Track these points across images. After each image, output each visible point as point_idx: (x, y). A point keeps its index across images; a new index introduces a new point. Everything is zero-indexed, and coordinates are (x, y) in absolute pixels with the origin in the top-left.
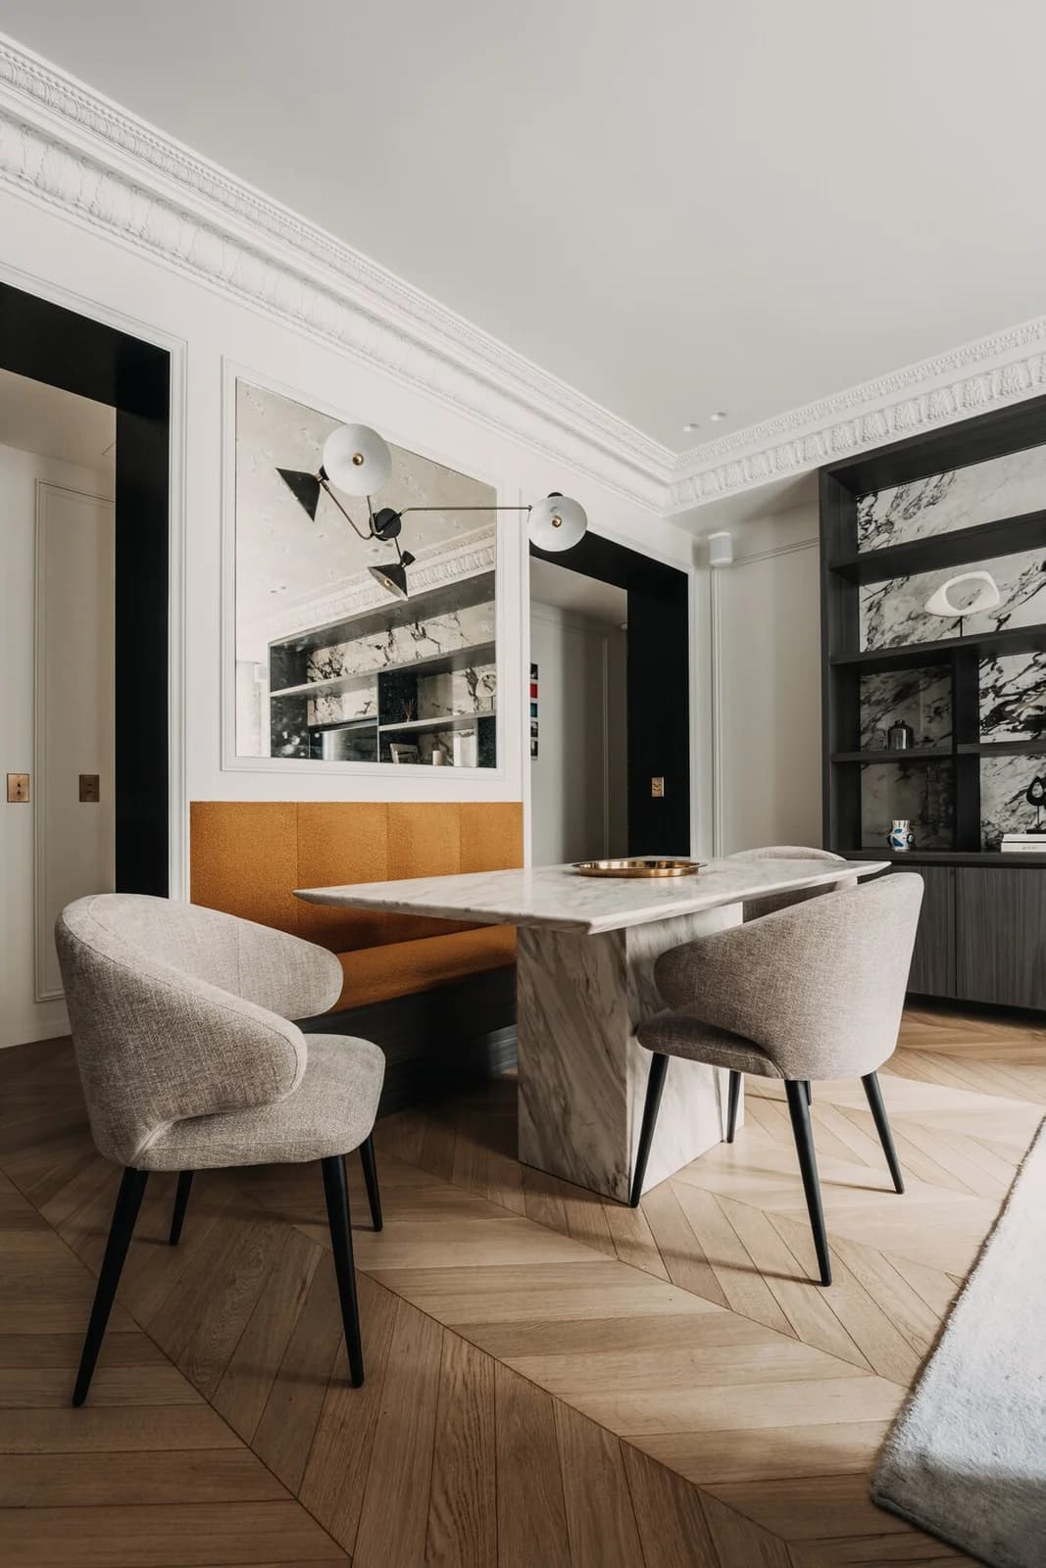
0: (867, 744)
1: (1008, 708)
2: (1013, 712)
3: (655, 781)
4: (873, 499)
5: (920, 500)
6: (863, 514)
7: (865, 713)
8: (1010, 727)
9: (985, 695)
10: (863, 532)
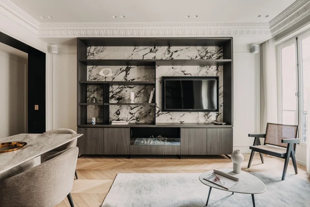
0: (88, 100)
1: (114, 96)
2: (115, 96)
3: (36, 106)
4: (90, 48)
5: (99, 51)
6: (88, 50)
7: (88, 94)
8: (114, 99)
9: (110, 93)
10: (88, 54)
